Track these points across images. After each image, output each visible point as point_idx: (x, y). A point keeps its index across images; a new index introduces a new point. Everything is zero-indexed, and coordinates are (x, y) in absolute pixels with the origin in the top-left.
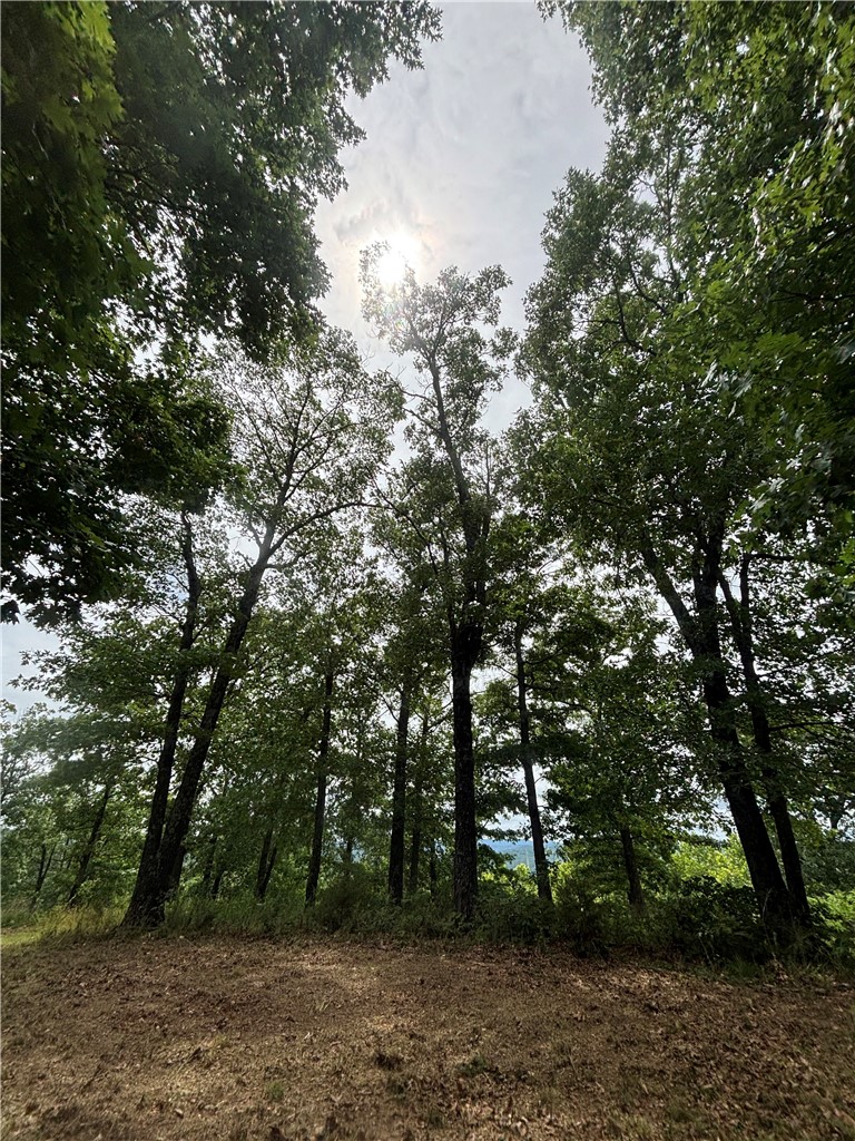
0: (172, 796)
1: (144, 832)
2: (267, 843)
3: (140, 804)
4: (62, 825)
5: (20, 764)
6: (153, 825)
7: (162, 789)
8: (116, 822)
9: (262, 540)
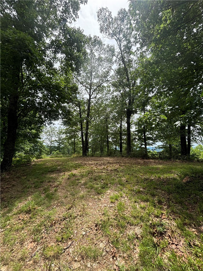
0: (84, 140)
1: (82, 146)
2: (101, 147)
3: (80, 141)
4: (70, 145)
5: (60, 136)
6: (83, 144)
7: (83, 139)
8: (77, 144)
9: (89, 93)
